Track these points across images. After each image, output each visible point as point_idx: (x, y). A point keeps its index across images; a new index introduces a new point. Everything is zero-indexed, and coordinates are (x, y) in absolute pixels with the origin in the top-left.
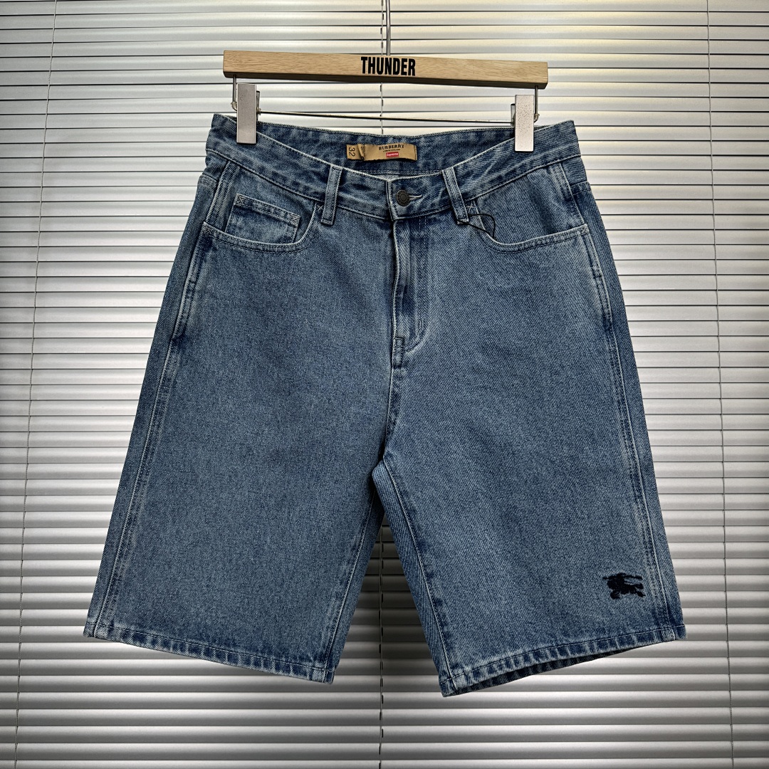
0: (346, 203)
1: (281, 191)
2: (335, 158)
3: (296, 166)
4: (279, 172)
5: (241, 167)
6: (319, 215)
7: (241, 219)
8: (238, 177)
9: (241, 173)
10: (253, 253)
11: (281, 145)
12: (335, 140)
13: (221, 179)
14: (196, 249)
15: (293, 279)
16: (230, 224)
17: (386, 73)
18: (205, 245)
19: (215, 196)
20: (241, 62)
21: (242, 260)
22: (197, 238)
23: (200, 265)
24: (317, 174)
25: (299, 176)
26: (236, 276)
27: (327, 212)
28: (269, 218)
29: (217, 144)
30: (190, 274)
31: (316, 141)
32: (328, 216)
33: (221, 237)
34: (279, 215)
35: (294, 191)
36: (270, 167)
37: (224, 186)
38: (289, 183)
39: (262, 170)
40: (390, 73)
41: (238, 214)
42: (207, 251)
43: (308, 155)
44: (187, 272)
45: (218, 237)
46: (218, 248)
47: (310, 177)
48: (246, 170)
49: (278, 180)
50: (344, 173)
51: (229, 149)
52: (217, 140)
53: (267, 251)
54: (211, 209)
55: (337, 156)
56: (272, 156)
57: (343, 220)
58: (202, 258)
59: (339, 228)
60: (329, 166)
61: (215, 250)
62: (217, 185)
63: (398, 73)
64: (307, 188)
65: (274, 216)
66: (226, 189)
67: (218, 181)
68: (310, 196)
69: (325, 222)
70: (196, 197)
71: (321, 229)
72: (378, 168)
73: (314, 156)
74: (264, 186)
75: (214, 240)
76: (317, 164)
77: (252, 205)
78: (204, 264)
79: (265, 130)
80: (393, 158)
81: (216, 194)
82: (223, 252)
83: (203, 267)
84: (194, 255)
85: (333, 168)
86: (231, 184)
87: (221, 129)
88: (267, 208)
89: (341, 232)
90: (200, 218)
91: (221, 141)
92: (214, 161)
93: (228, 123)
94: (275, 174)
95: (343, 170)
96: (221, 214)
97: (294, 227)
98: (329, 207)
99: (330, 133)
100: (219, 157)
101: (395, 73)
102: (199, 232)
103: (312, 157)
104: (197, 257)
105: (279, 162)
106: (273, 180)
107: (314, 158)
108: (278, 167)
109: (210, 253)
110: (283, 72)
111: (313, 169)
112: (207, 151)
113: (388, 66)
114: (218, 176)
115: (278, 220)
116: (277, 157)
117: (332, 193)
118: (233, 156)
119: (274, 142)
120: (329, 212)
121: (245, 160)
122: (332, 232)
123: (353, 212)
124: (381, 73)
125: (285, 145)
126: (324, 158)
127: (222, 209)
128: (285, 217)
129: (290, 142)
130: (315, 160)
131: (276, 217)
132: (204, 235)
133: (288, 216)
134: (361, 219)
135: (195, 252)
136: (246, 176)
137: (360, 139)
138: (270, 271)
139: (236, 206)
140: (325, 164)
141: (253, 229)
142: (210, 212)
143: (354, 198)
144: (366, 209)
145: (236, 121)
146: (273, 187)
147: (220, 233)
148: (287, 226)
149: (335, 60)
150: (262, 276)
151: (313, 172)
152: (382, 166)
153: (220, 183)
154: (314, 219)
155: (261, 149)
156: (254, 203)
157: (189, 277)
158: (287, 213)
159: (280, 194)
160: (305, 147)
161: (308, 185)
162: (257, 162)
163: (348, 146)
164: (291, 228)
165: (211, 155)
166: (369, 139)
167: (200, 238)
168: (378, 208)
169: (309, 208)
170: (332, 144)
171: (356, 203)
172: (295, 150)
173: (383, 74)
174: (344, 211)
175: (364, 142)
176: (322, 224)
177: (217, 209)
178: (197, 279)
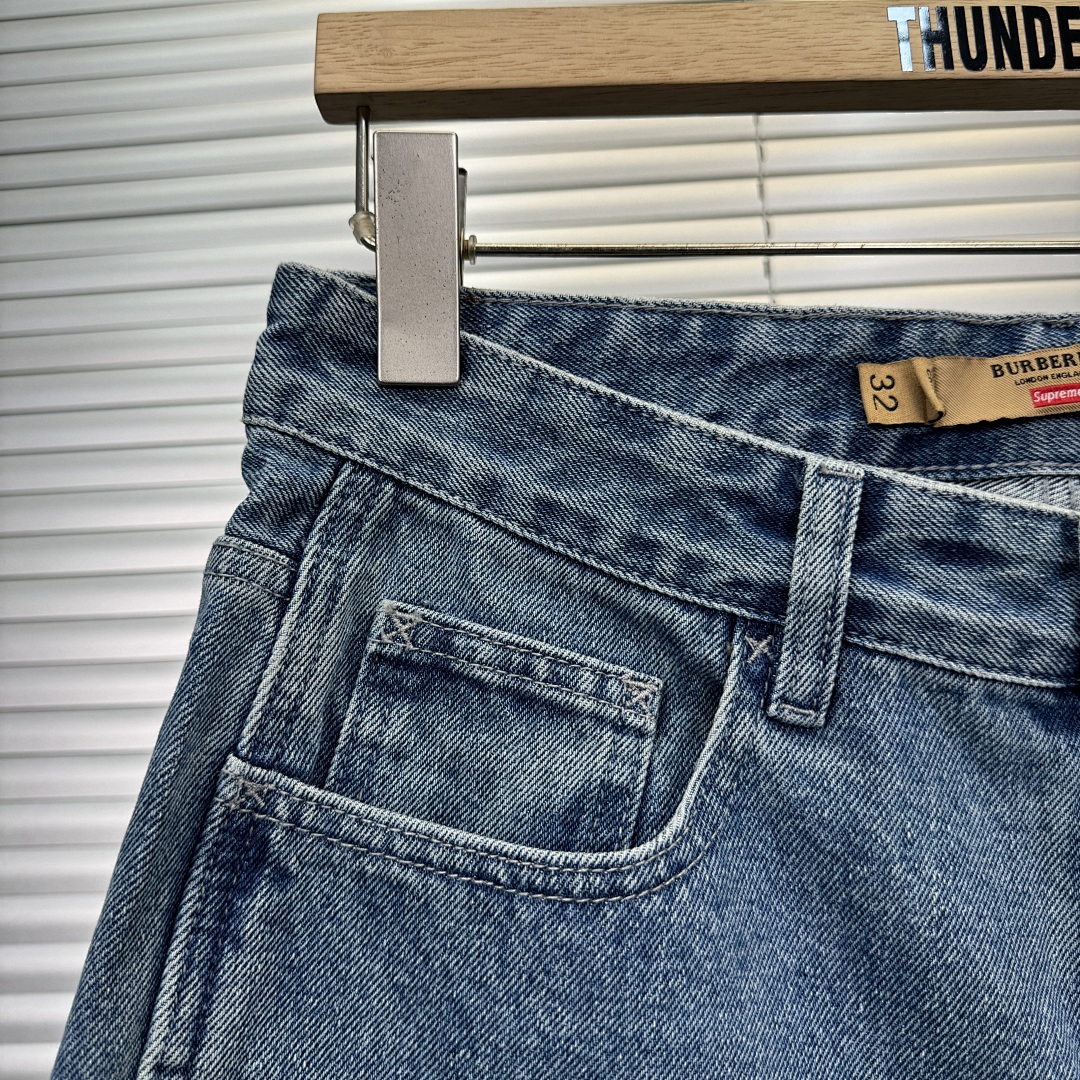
0: (889, 627)
1: (573, 575)
2: (807, 425)
3: (639, 469)
4: (562, 496)
5: (398, 484)
6: (761, 680)
7: (401, 715)
8: (387, 526)
9: (400, 509)
10: (461, 894)
11: (568, 385)
12: (806, 349)
13: (312, 546)
14: (193, 891)
15: (669, 1031)
16: (352, 738)
17: (1000, 65)
18: (232, 866)
19: (285, 628)
20: (386, 51)
21: (408, 919)
22: (198, 837)
23: (213, 966)
24: (743, 501)
25: (657, 509)
26: (380, 999)
27: (798, 672)
28: (524, 701)
29: (289, 394)
30: (158, 1030)
31: (719, 359)
32: (803, 689)
33: (308, 816)
34: (570, 685)
35: (633, 578)
36: (523, 478)
37: (326, 576)
38: (608, 543)
39: (489, 490)
40: (1017, 64)
41: (388, 691)
42: (246, 890)
43: (684, 418)
44: (147, 1021)
45: (295, 819)
46: (293, 866)
47: (707, 515)
48: (422, 494)
49: (565, 530)
50: (875, 490)
51: (344, 414)
52: (291, 375)
53: (531, 888)
54: (264, 689)
55: (814, 413)
56: (533, 432)
57: (873, 703)
58: (222, 932)
59: (858, 742)
60: (800, 465)
61: (282, 876)
62: (293, 578)
63: (1048, 62)
64: (693, 565)
65: (551, 693)
66: (335, 587)
67: (297, 557)
68: (712, 596)
69: (790, 715)
70: (194, 648)
71: (770, 746)
72: (991, 453)
73: (711, 418)
74: (499, 561)
75: (276, 835)
76: (741, 457)
77: (448, 647)
78: (228, 960)
79: (496, 324)
80: (1065, 409)
81: (289, 618)
82: (318, 884)
83: (224, 976)
84: (184, 923)
85: (820, 472)
86: (355, 561)
87: (308, 327)
88: (517, 659)
89: (869, 758)
90: (213, 741)
91: (311, 381)
92: (279, 468)
93: (337, 302)
94: (547, 508)
95: (869, 479)
96: (313, 706)
97: (641, 734)
98: (809, 648)
99: (781, 318)
100: (302, 449)
101: (1036, 63)
102: (208, 803)
103: (704, 424)
104: (195, 930)
105: (563, 454)
106: (540, 532)
107: (713, 426)
108: (559, 477)
109: (260, 900)
110: (566, 79)
111: (722, 480)
112: (248, 426)
113: (1005, 38)
114: (296, 534)
115: (570, 713)
116: (552, 434)
117: (823, 584)
118: (361, 443)
119: (539, 372)
120: (808, 670)
121: (415, 454)
122: (824, 759)
123: (917, 664)
124: (978, 63)
125: (586, 382)
126: (760, 425)
127: (313, 683)
128: (599, 694)
129: (606, 365)
130: (731, 441)
131: (559, 696)
132: (229, 816)
133: (613, 687)
134: (960, 695)
135: (188, 907)
136: (419, 520)
137: (912, 336)
138: (552, 994)
139: (378, 658)
140: (776, 455)
141: (456, 755)
142: (259, 704)
143: (927, 603)
144: (982, 653)
145: (373, 291)
146: (539, 560)
147: (305, 798)
148: (608, 735)
149: (782, 24)
150: (507, 1012)
151: (723, 493)
152: (1011, 446)
153: (307, 563)
154: (737, 700)
155: (483, 403)
156: (459, 642)
157: (154, 1047)
158: (604, 676)
159: (569, 590)
160: (673, 383)
161: (701, 548)
162: (469, 460)
163: (865, 370)
164: (628, 742)
165: (263, 443)
166: (952, 334)
167: (211, 833)
168: (1039, 642)
169: (709, 649)
170: (791, 364)
171: (940, 625)
172: (634, 401)
173: (990, 70)
174: (878, 663)
175: (934, 348)
176: (776, 723)
177: (294, 688)
178: (196, 1044)
